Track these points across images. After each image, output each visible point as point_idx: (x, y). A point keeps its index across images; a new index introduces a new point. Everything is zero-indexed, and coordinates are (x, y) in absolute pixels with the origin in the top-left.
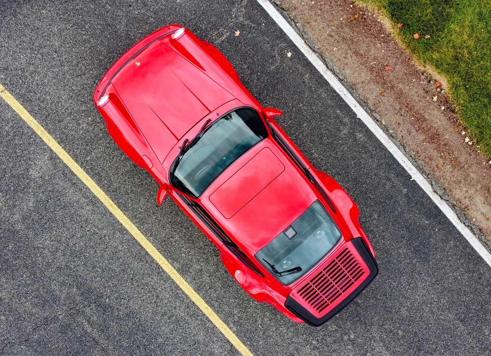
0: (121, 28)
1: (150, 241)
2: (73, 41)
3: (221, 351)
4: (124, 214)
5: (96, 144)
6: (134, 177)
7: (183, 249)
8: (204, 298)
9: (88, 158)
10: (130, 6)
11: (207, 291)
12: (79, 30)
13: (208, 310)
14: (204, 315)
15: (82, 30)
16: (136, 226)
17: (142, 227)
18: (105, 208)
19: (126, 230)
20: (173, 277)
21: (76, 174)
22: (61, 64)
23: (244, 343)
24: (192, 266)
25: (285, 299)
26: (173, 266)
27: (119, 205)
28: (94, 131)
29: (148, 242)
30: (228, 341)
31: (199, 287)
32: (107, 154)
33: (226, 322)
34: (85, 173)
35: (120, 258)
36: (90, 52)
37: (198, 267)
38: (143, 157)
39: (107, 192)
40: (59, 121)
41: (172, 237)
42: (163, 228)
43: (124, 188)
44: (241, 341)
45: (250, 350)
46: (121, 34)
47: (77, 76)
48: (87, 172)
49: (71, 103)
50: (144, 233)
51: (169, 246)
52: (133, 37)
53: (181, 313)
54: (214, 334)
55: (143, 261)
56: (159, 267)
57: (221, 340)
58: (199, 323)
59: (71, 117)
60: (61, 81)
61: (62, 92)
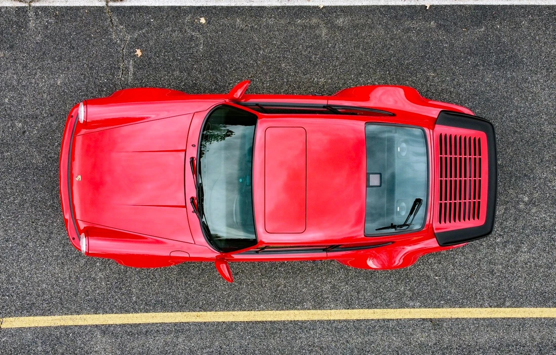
0: (38, 159)
1: (263, 310)
2: (11, 216)
3: (427, 334)
4: (216, 311)
5: (127, 280)
6: (190, 272)
7: (299, 286)
8: (362, 307)
9: (134, 299)
10: (24, 132)
11: (358, 298)
12: (6, 201)
13: (377, 313)
14: (378, 320)
15: (8, 199)
16: (238, 310)
17: (244, 306)
18: (195, 324)
19: (232, 323)
20: (316, 318)
21: (138, 323)
22: (22, 246)
23: (438, 307)
24: (322, 291)
25: (435, 239)
26: (305, 309)
27: (203, 309)
28: (113, 271)
29: (263, 312)
30: (424, 319)
31: (348, 301)
32: (146, 278)
33: (403, 306)
34: (145, 314)
35: (254, 351)
36: (35, 209)
37: (329, 286)
38: (172, 255)
39: (181, 309)
40: (76, 295)
41: (278, 286)
42: (262, 286)
43: (191, 290)
44: (434, 308)
45: (450, 307)
46: (43, 165)
47: (48, 241)
48: (147, 311)
49: (68, 269)
50: (251, 308)
51: (284, 296)
52: (56, 156)
53: (357, 340)
54: (405, 327)
55: (276, 332)
56: (295, 323)
57: (417, 325)
58: (382, 332)
59: (81, 280)
60: (39, 260)
61: (51, 268)
